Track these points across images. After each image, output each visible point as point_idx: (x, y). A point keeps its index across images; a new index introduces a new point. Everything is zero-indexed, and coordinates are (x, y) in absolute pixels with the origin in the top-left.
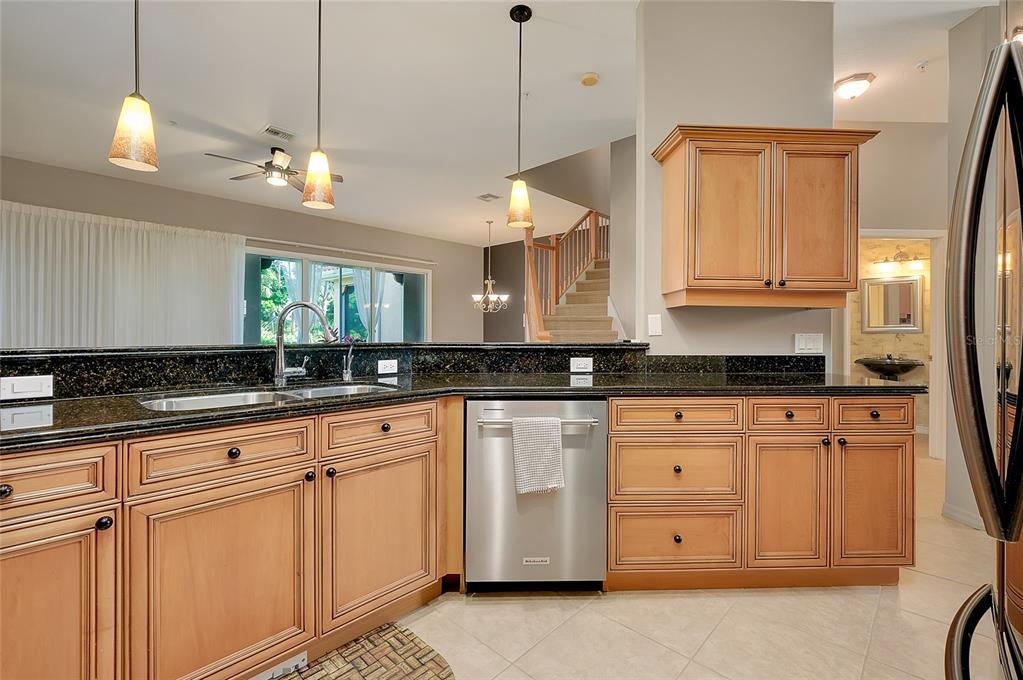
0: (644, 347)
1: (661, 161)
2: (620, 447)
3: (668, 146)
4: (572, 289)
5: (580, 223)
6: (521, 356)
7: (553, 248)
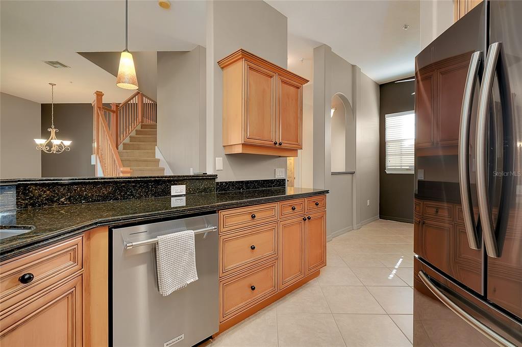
0: (214, 177)
1: (222, 68)
2: (225, 242)
3: (228, 61)
4: (127, 140)
5: (132, 98)
6: (133, 186)
7: (113, 112)
